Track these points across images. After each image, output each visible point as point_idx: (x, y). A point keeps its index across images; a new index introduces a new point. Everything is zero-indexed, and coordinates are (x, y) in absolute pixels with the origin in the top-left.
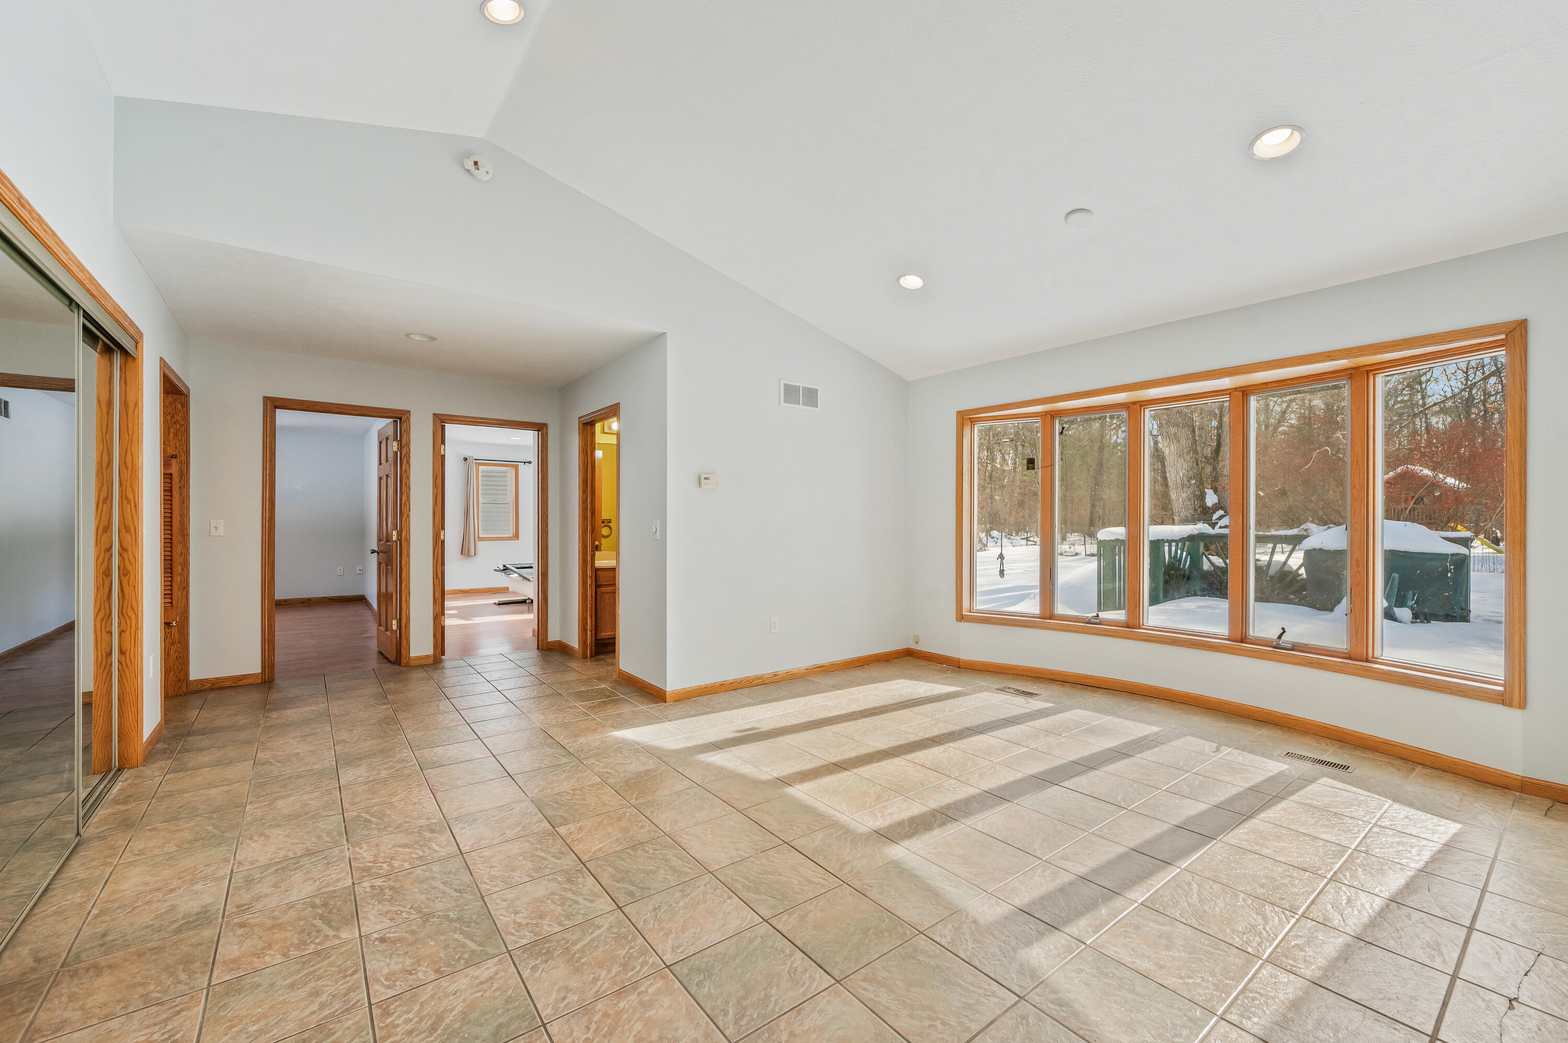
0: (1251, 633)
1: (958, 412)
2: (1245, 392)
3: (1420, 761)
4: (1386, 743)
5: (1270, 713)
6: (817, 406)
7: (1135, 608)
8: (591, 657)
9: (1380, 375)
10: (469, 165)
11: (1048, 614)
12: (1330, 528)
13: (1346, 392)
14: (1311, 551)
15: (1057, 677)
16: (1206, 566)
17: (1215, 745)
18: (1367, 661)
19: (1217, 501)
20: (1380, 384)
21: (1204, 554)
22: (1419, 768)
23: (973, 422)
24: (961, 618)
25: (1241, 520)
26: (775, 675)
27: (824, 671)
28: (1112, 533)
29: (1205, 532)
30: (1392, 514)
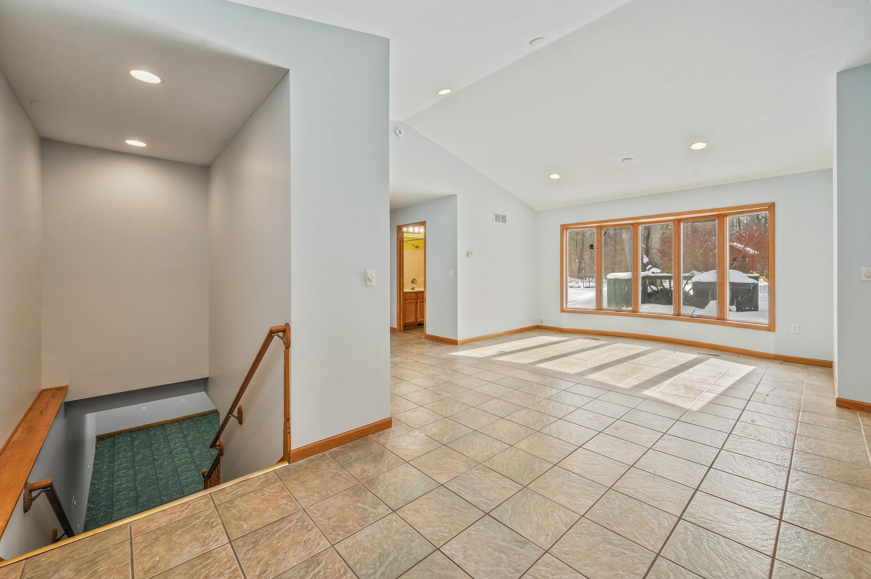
0: (682, 313)
1: (561, 225)
2: (679, 221)
3: (742, 353)
4: (731, 348)
5: (689, 341)
6: (506, 223)
7: (636, 304)
8: (403, 331)
9: (728, 217)
10: (398, 132)
11: (600, 309)
12: (702, 273)
13: (716, 222)
14: (697, 282)
15: (605, 334)
16: (649, 290)
17: (673, 351)
18: (724, 320)
19: (648, 261)
20: (728, 220)
21: (648, 285)
22: (742, 355)
23: (567, 229)
24: (563, 311)
25: (678, 270)
26: (493, 335)
27: (509, 334)
28: (614, 275)
29: (649, 275)
30: (732, 267)
